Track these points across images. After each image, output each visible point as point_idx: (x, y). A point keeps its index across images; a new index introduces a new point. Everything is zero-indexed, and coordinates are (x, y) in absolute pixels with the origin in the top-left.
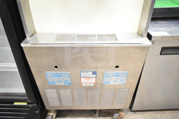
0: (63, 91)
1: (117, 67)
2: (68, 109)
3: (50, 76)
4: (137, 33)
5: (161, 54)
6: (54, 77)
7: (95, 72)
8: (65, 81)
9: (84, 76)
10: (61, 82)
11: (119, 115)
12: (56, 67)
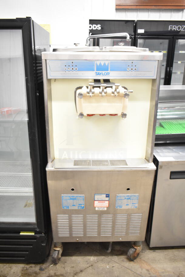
0: (76, 216)
1: (128, 189)
2: (78, 240)
3: (65, 200)
4: (145, 159)
5: (171, 178)
6: (69, 200)
7: (108, 195)
8: (79, 204)
9: (98, 199)
10: (75, 205)
11: (134, 250)
12: (73, 190)
